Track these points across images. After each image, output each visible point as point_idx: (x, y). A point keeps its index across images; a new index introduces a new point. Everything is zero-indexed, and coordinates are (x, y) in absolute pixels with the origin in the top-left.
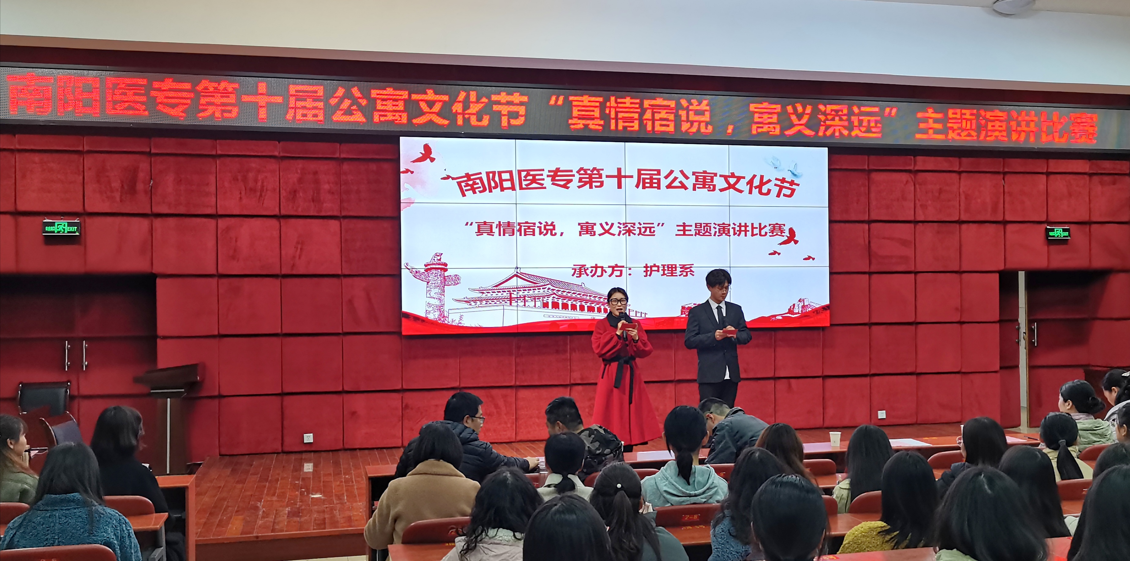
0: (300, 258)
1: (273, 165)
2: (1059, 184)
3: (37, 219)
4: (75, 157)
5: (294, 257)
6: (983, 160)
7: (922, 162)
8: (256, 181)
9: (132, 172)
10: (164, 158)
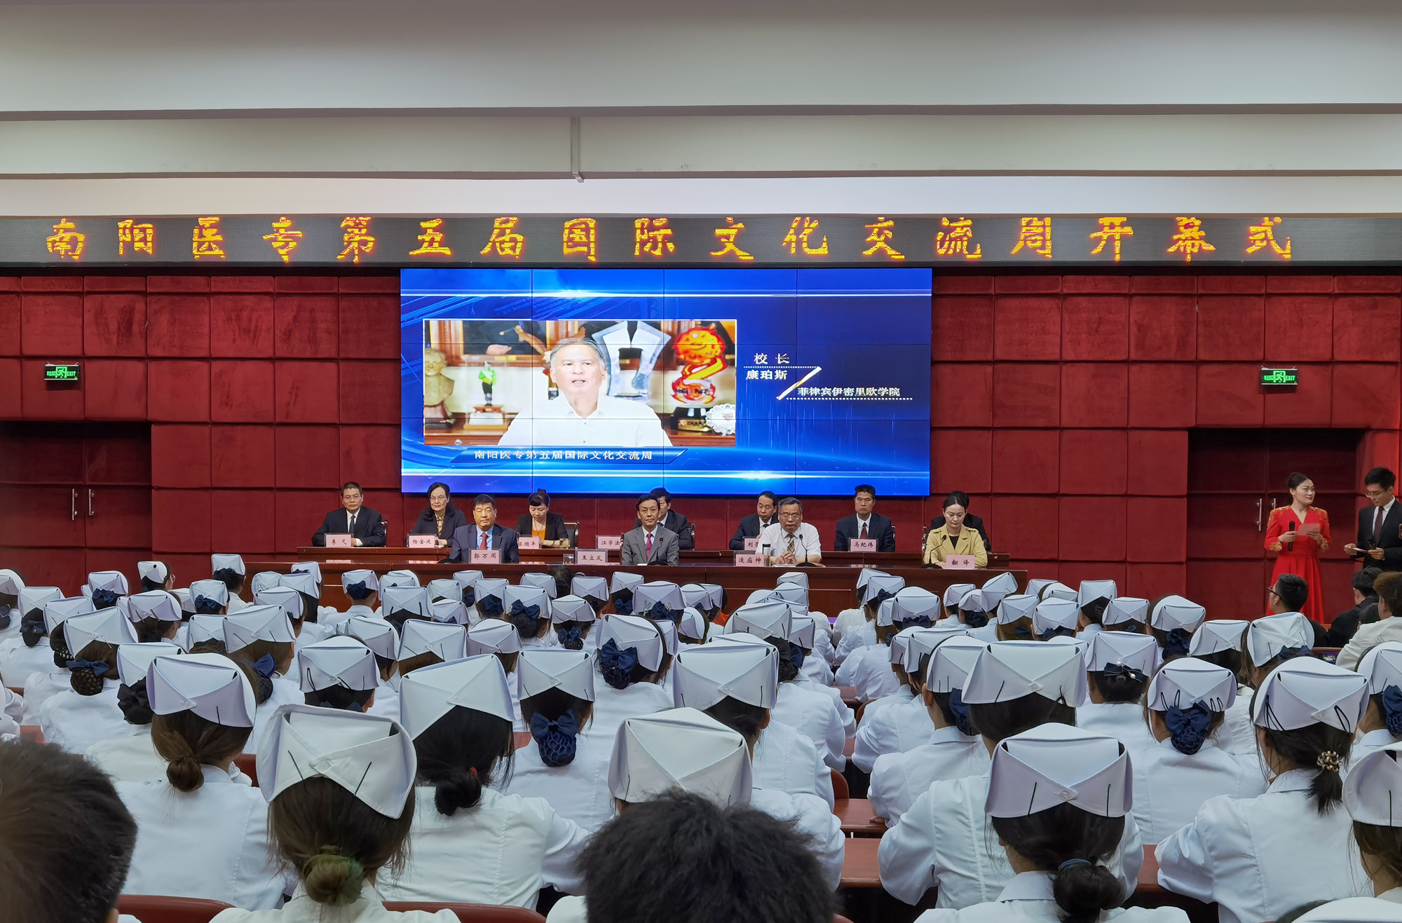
0: (294, 404)
1: (267, 303)
2: (1284, 311)
4: (75, 298)
5: (289, 404)
6: (1162, 279)
7: (1069, 284)
8: (250, 320)
9: (128, 314)
10: (159, 297)
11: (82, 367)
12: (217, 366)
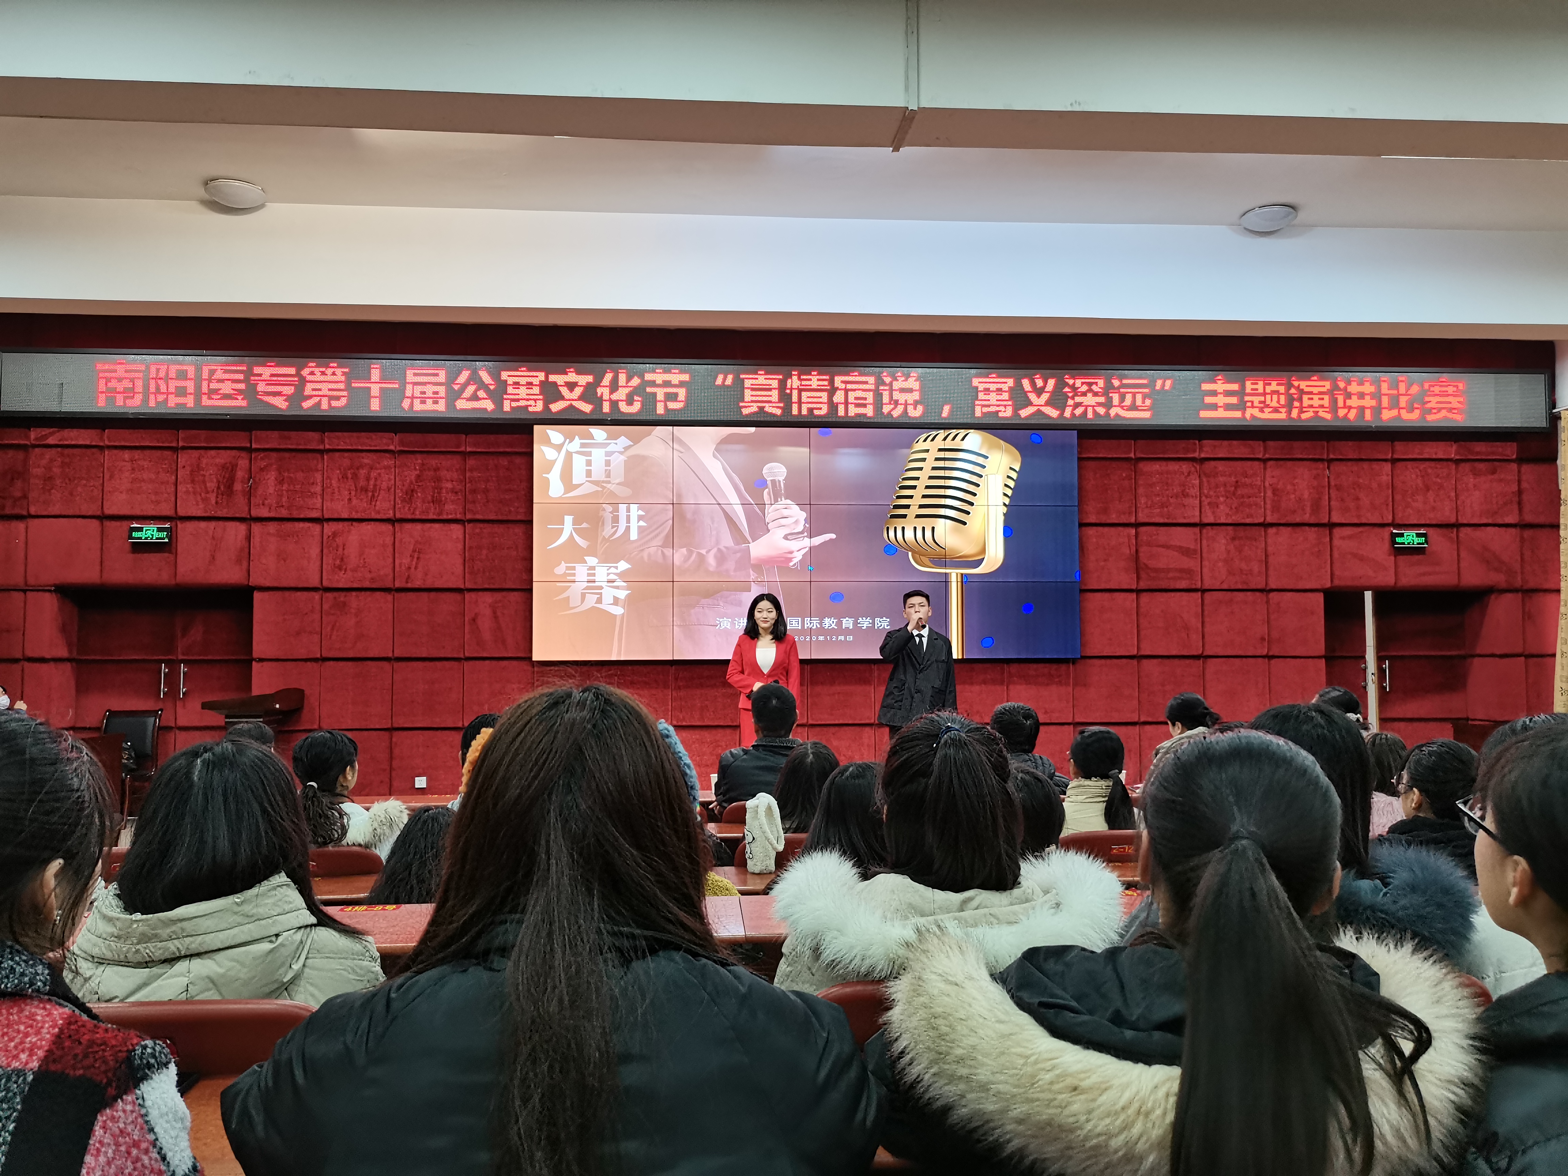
0: (416, 568)
1: (388, 461)
2: (1410, 476)
3: (125, 524)
4: (167, 453)
5: (409, 568)
6: (1297, 444)
7: (1208, 448)
8: (368, 479)
9: (229, 471)
10: (266, 453)
11: (174, 529)
12: (329, 528)
